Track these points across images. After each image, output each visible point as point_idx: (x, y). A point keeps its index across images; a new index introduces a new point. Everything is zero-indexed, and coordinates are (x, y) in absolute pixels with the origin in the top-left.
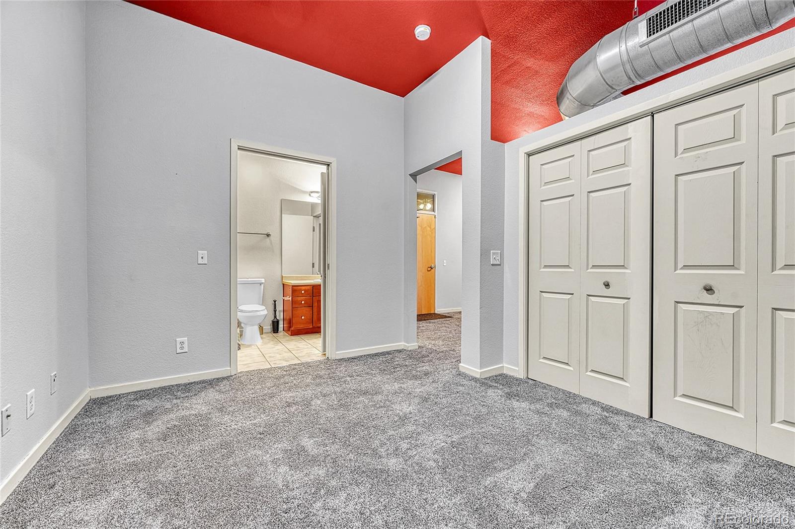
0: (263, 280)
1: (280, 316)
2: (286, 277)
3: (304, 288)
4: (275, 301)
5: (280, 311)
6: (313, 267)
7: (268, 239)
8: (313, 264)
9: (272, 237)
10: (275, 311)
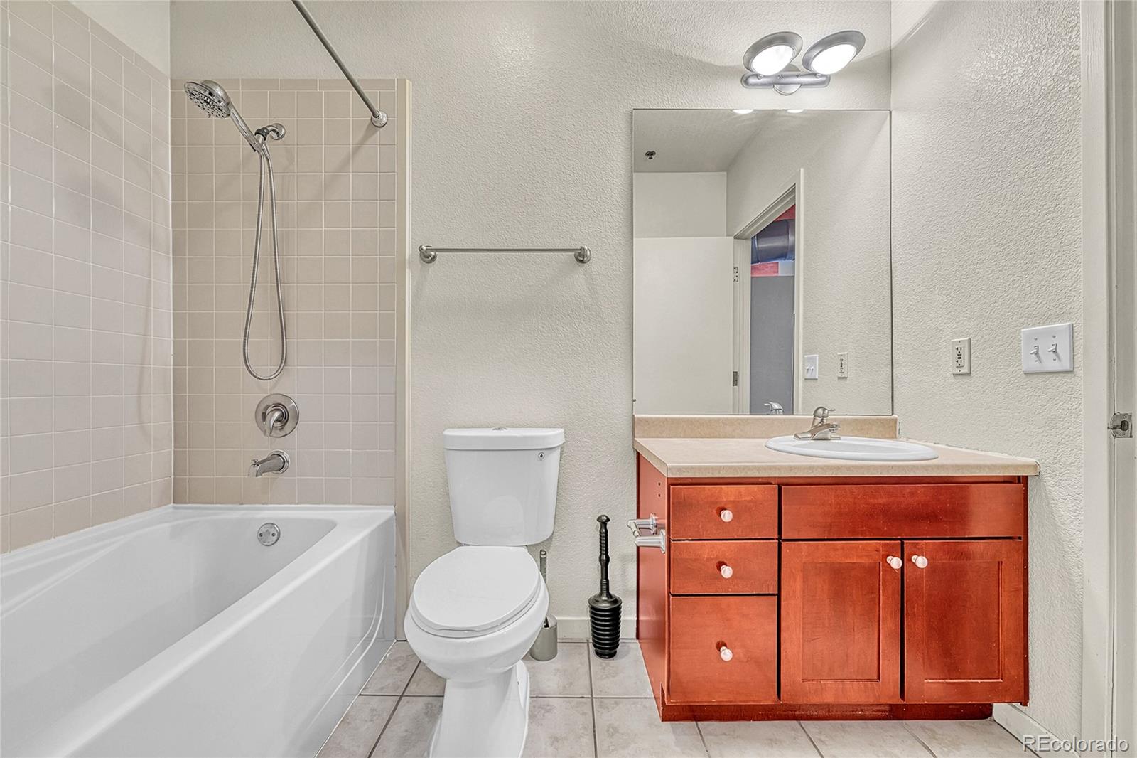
0: (555, 436)
1: (623, 583)
2: (646, 421)
3: (731, 492)
4: (604, 523)
5: (624, 558)
6: (735, 383)
7: (580, 272)
8: (735, 374)
9: (594, 265)
10: (605, 562)
